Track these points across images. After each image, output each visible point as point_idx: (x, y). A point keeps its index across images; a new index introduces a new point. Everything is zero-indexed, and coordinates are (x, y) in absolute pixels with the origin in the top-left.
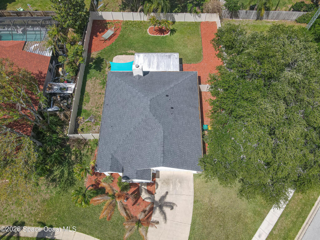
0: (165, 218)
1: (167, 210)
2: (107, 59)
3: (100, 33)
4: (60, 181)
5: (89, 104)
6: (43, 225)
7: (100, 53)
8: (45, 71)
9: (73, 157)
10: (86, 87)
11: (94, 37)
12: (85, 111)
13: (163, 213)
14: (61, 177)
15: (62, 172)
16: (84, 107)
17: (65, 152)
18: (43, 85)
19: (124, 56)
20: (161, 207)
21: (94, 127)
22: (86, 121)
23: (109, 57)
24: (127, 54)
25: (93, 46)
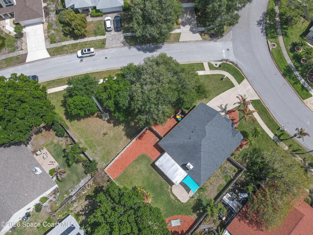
0: (226, 105)
1: (223, 107)
2: (190, 205)
3: (178, 232)
4: (260, 155)
5: (221, 182)
6: (276, 143)
7: (190, 214)
8: (236, 220)
9: (247, 161)
10: (216, 196)
11: (185, 232)
12: (226, 180)
13: (226, 107)
14: (258, 157)
15: (256, 158)
16: (225, 183)
17: (250, 167)
18: (243, 210)
19: (179, 198)
20: (225, 110)
21: (227, 167)
22: (229, 174)
23: (187, 206)
24: (176, 197)
25: (191, 224)
